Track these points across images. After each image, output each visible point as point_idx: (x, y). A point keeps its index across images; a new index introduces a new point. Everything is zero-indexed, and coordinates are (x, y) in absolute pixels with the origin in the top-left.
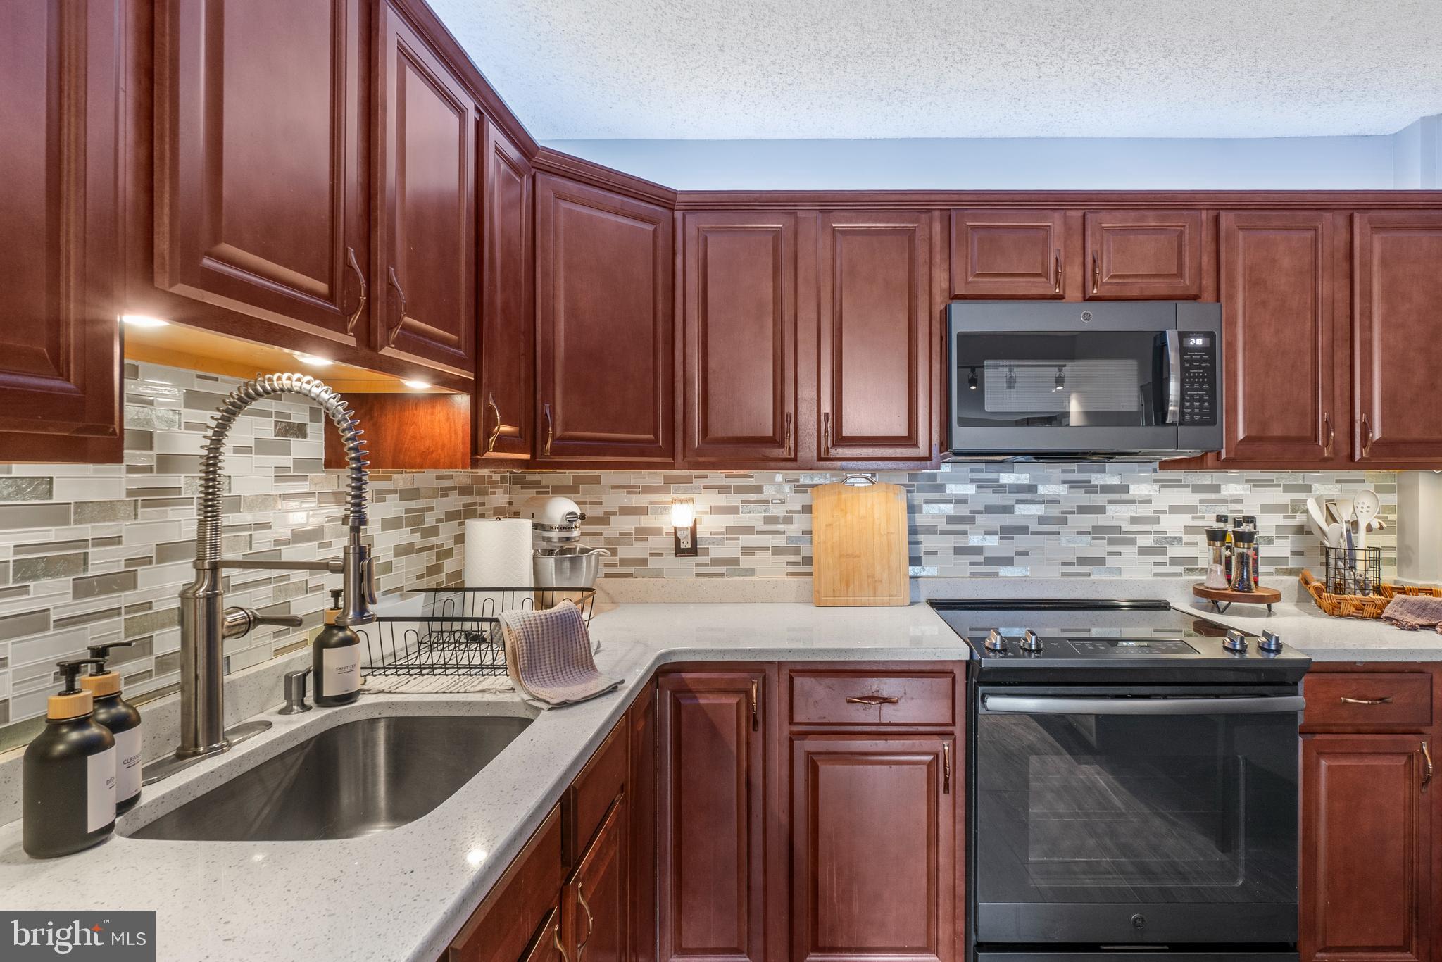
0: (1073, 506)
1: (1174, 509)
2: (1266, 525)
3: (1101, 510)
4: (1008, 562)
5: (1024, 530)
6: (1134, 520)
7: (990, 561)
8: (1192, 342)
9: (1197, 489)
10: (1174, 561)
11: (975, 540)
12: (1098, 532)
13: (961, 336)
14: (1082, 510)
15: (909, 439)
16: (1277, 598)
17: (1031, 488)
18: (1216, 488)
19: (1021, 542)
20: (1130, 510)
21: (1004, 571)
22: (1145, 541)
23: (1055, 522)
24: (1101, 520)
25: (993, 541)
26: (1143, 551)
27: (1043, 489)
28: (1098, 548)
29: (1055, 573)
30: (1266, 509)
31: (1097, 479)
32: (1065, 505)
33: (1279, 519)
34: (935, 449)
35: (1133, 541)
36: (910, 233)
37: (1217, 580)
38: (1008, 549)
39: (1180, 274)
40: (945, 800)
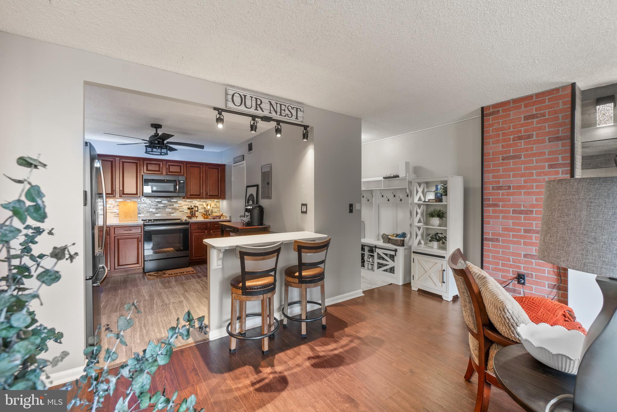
0: (168, 204)
1: (185, 205)
2: (200, 207)
3: (173, 205)
4: (157, 213)
5: (160, 208)
6: (179, 207)
7: (153, 214)
8: (181, 182)
9: (189, 202)
10: (185, 213)
11: (151, 210)
12: (173, 209)
13: (144, 179)
14: (170, 205)
15: (137, 194)
16: (197, 217)
17: (161, 202)
18: (192, 202)
19: (159, 210)
20: (178, 205)
21: (156, 215)
22: (180, 210)
23: (165, 207)
24: (173, 207)
25: (154, 210)
26: (180, 211)
27: (163, 202)
28: (173, 211)
29: (165, 215)
30: (200, 205)
31: (172, 200)
32: (167, 204)
33: (202, 206)
34: (141, 196)
35: (178, 210)
36: (136, 163)
37: (189, 215)
38: (157, 211)
39: (181, 172)
40: (140, 243)
